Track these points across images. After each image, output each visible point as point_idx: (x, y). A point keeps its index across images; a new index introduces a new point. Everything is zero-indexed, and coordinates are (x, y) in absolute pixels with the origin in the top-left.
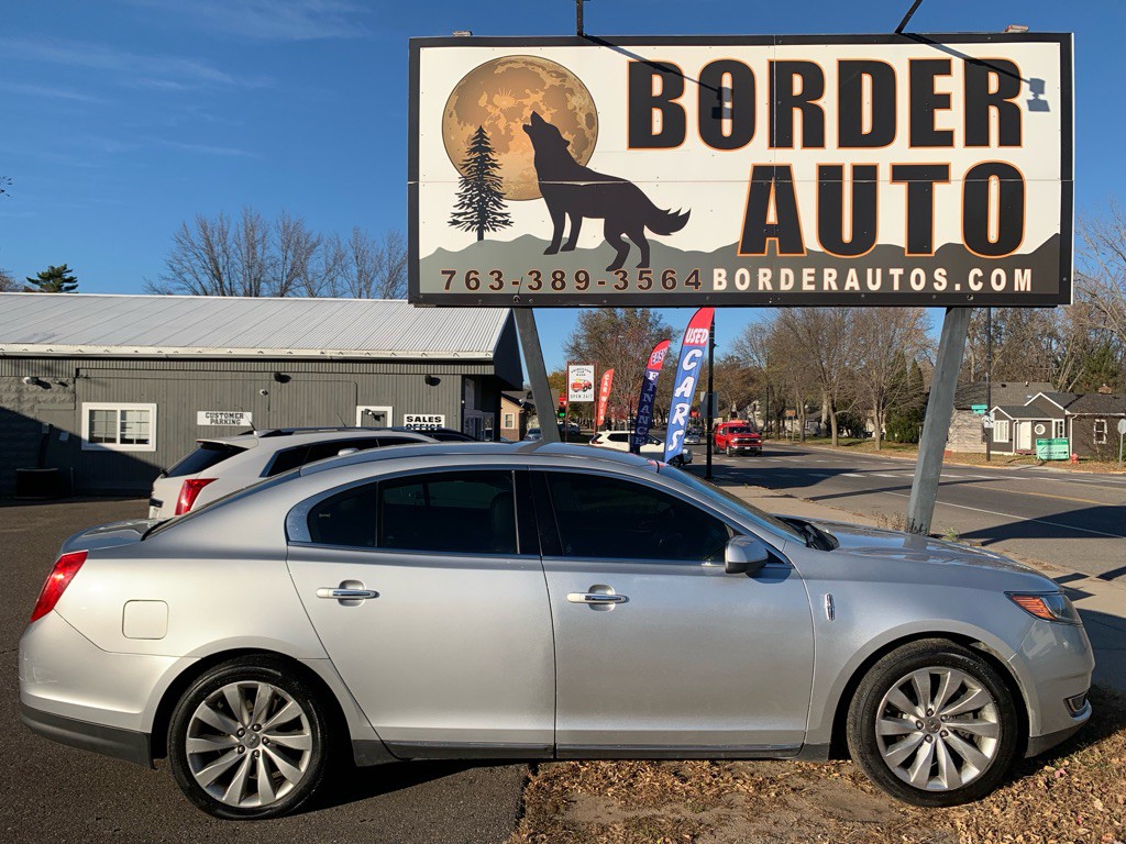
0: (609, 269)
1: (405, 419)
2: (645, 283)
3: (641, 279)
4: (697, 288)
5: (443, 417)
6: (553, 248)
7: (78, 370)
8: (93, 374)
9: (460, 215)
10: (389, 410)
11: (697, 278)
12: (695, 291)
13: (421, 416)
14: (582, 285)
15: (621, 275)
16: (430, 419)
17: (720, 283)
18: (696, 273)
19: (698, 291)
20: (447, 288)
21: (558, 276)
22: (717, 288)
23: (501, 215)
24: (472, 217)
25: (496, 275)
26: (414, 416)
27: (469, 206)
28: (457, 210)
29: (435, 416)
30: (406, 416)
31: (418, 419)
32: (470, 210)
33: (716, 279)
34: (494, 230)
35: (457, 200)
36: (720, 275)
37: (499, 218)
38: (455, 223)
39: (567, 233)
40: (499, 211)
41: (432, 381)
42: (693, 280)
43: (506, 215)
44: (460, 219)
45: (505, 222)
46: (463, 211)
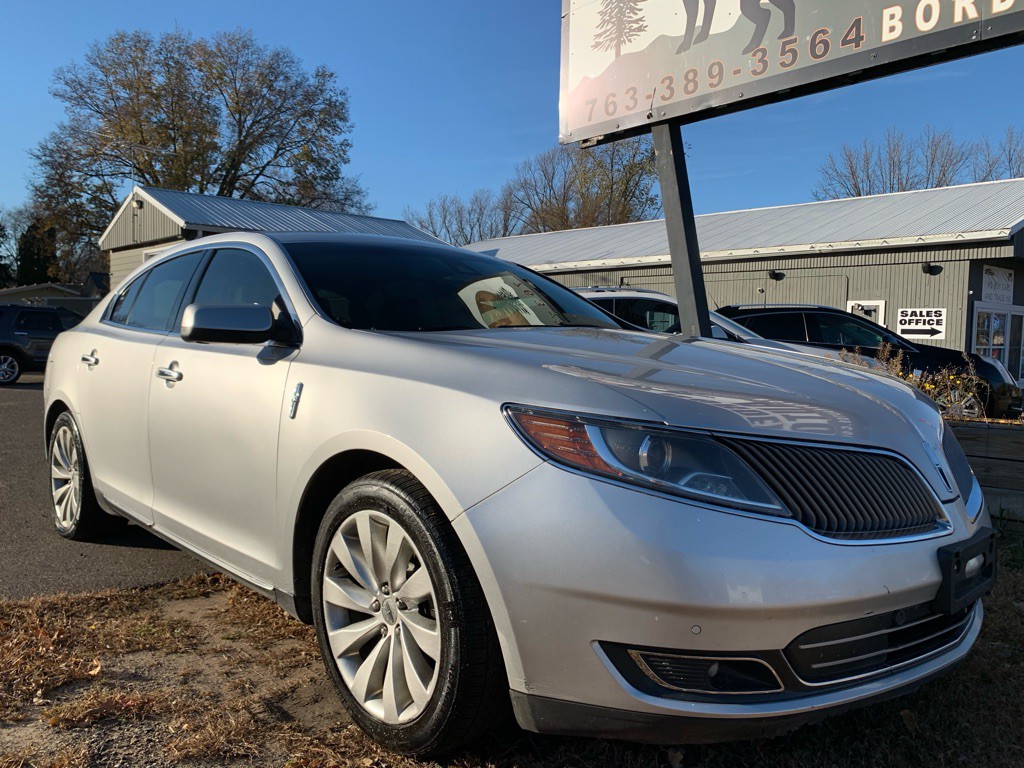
0: (745, 52)
1: (899, 314)
2: (788, 57)
3: (783, 53)
4: (857, 46)
5: (944, 311)
6: (685, 44)
7: (622, 279)
8: (633, 281)
9: (599, 35)
10: (881, 304)
11: (858, 30)
12: (856, 50)
13: (918, 311)
14: (715, 81)
15: (760, 54)
16: (928, 314)
17: (892, 29)
18: (857, 23)
19: (861, 49)
20: (590, 120)
21: (691, 76)
22: (887, 37)
23: (636, 21)
24: (611, 34)
25: (631, 92)
26: (910, 311)
27: (609, 21)
28: (599, 31)
29: (934, 310)
30: (900, 310)
31: (914, 314)
32: (610, 26)
33: (887, 23)
34: (630, 41)
35: (598, 19)
36: (892, 17)
37: (635, 26)
38: (597, 45)
39: (699, 22)
40: (635, 17)
41: (932, 270)
42: (852, 36)
43: (641, 19)
44: (601, 40)
45: (640, 29)
46: (603, 30)
